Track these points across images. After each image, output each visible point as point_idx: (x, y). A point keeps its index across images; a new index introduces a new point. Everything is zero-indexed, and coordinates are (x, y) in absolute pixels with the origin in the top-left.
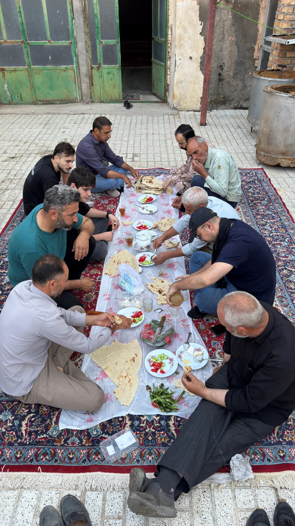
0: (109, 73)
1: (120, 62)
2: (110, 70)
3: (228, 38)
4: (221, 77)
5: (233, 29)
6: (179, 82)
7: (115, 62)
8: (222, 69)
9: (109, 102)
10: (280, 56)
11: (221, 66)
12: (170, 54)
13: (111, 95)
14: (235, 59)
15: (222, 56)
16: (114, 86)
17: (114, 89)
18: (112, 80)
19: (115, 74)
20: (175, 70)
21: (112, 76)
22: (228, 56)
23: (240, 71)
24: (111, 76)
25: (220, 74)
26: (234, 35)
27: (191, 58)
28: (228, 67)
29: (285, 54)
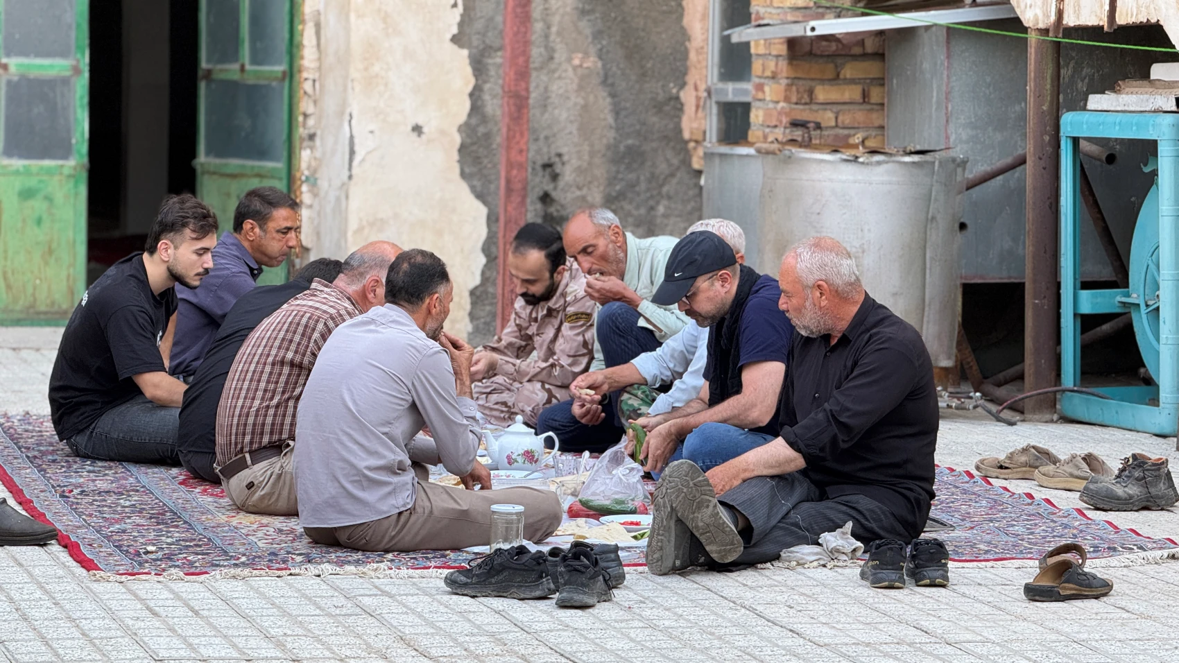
0: (27, 194)
1: (84, 148)
2: (32, 182)
3: (569, 60)
4: (552, 210)
5: (586, 26)
6: (372, 224)
7: (56, 147)
8: (555, 177)
9: (17, 322)
10: (794, 99)
11: (547, 166)
12: (311, 122)
13: (30, 290)
14: (605, 141)
15: (550, 127)
16: (50, 252)
17: (46, 263)
18: (39, 221)
19: (59, 197)
20: (350, 177)
21: (45, 205)
22: (573, 128)
23: (632, 186)
24: (38, 205)
25: (546, 198)
26: (593, 50)
27: (417, 129)
28: (579, 170)
29: (811, 92)
